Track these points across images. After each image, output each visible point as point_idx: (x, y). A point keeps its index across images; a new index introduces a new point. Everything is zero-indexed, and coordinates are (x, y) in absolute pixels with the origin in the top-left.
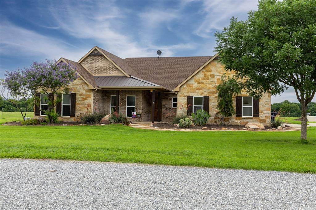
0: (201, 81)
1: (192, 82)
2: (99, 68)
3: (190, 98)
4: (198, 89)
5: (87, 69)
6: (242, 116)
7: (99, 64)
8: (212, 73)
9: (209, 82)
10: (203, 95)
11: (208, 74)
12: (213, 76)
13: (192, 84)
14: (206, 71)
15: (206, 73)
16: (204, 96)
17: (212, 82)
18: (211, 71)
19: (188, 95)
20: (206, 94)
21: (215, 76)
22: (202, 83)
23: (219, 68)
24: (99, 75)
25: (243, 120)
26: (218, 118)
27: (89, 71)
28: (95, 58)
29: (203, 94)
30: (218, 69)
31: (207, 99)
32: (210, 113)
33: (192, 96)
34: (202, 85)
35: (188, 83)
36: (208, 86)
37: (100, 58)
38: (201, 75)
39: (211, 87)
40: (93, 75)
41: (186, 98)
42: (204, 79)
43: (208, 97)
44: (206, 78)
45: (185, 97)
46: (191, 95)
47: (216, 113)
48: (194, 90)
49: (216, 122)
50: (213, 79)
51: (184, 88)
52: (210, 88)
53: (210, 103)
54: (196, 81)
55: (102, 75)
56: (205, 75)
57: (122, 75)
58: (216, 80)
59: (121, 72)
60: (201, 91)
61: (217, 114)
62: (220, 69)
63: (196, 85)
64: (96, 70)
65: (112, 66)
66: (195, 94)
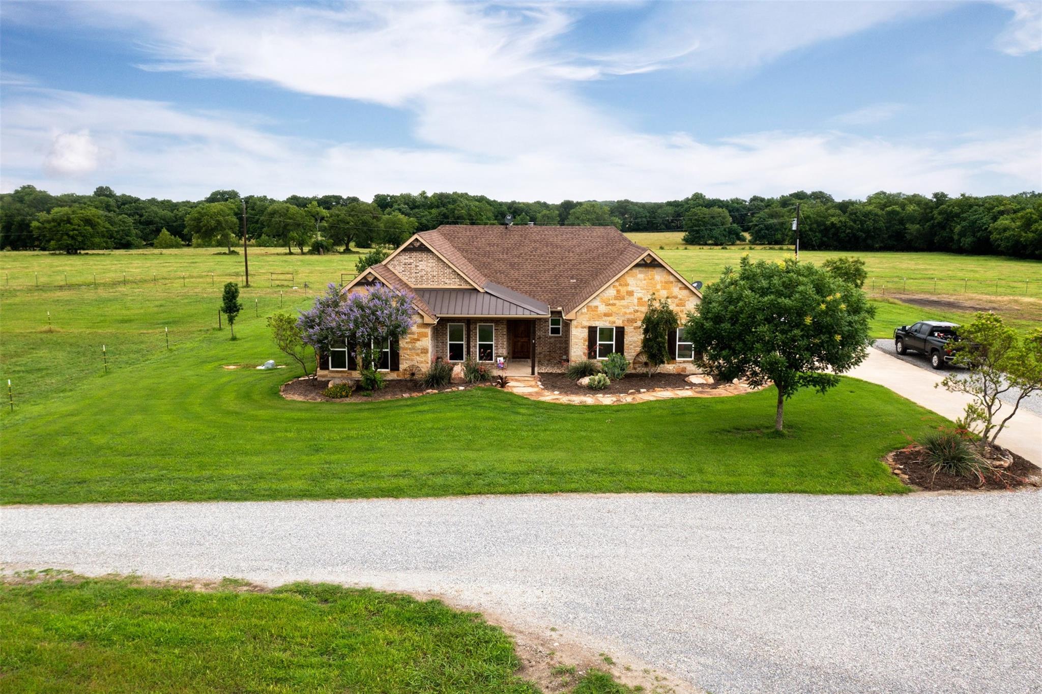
0: (611, 302)
1: (596, 303)
2: (423, 273)
3: (592, 330)
4: (606, 315)
5: (400, 276)
6: (677, 359)
7: (422, 265)
8: (630, 288)
9: (623, 303)
10: (615, 325)
11: (623, 290)
12: (631, 293)
13: (597, 307)
14: (620, 285)
15: (620, 288)
16: (616, 327)
17: (629, 304)
18: (627, 285)
19: (590, 325)
20: (619, 323)
21: (635, 294)
22: (614, 305)
23: (641, 280)
24: (424, 286)
25: (678, 364)
26: (639, 362)
27: (404, 279)
28: (414, 254)
29: (614, 322)
30: (639, 282)
31: (621, 331)
32: (625, 354)
33: (596, 327)
34: (614, 309)
35: (590, 304)
36: (623, 310)
37: (424, 255)
38: (612, 292)
39: (628, 311)
40: (413, 286)
41: (586, 331)
42: (616, 298)
43: (623, 328)
44: (619, 297)
45: (583, 327)
46: (594, 325)
47: (635, 354)
48: (599, 317)
49: (635, 369)
50: (631, 298)
51: (582, 313)
52: (626, 313)
53: (625, 336)
54: (603, 301)
55: (429, 286)
56: (618, 291)
57: (468, 287)
58: (636, 301)
59: (466, 281)
60: (611, 318)
61: (638, 355)
62: (644, 282)
63: (602, 308)
64: (416, 277)
65: (448, 271)
66: (600, 324)
